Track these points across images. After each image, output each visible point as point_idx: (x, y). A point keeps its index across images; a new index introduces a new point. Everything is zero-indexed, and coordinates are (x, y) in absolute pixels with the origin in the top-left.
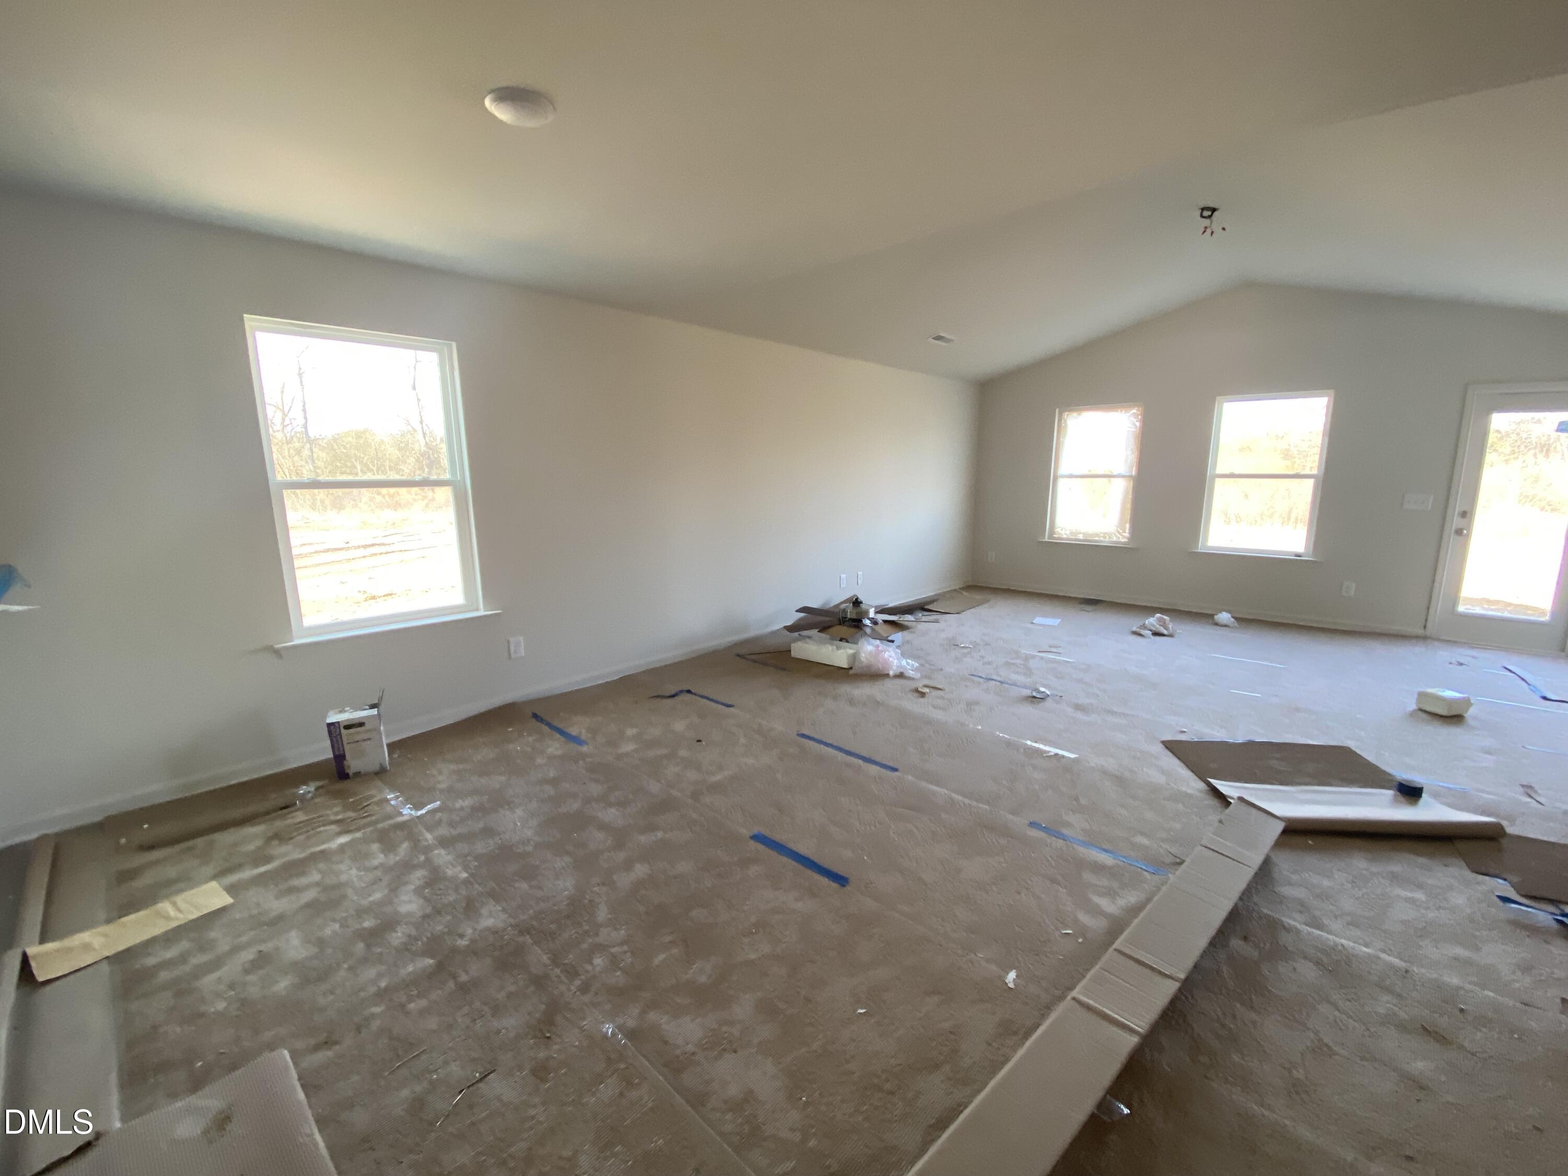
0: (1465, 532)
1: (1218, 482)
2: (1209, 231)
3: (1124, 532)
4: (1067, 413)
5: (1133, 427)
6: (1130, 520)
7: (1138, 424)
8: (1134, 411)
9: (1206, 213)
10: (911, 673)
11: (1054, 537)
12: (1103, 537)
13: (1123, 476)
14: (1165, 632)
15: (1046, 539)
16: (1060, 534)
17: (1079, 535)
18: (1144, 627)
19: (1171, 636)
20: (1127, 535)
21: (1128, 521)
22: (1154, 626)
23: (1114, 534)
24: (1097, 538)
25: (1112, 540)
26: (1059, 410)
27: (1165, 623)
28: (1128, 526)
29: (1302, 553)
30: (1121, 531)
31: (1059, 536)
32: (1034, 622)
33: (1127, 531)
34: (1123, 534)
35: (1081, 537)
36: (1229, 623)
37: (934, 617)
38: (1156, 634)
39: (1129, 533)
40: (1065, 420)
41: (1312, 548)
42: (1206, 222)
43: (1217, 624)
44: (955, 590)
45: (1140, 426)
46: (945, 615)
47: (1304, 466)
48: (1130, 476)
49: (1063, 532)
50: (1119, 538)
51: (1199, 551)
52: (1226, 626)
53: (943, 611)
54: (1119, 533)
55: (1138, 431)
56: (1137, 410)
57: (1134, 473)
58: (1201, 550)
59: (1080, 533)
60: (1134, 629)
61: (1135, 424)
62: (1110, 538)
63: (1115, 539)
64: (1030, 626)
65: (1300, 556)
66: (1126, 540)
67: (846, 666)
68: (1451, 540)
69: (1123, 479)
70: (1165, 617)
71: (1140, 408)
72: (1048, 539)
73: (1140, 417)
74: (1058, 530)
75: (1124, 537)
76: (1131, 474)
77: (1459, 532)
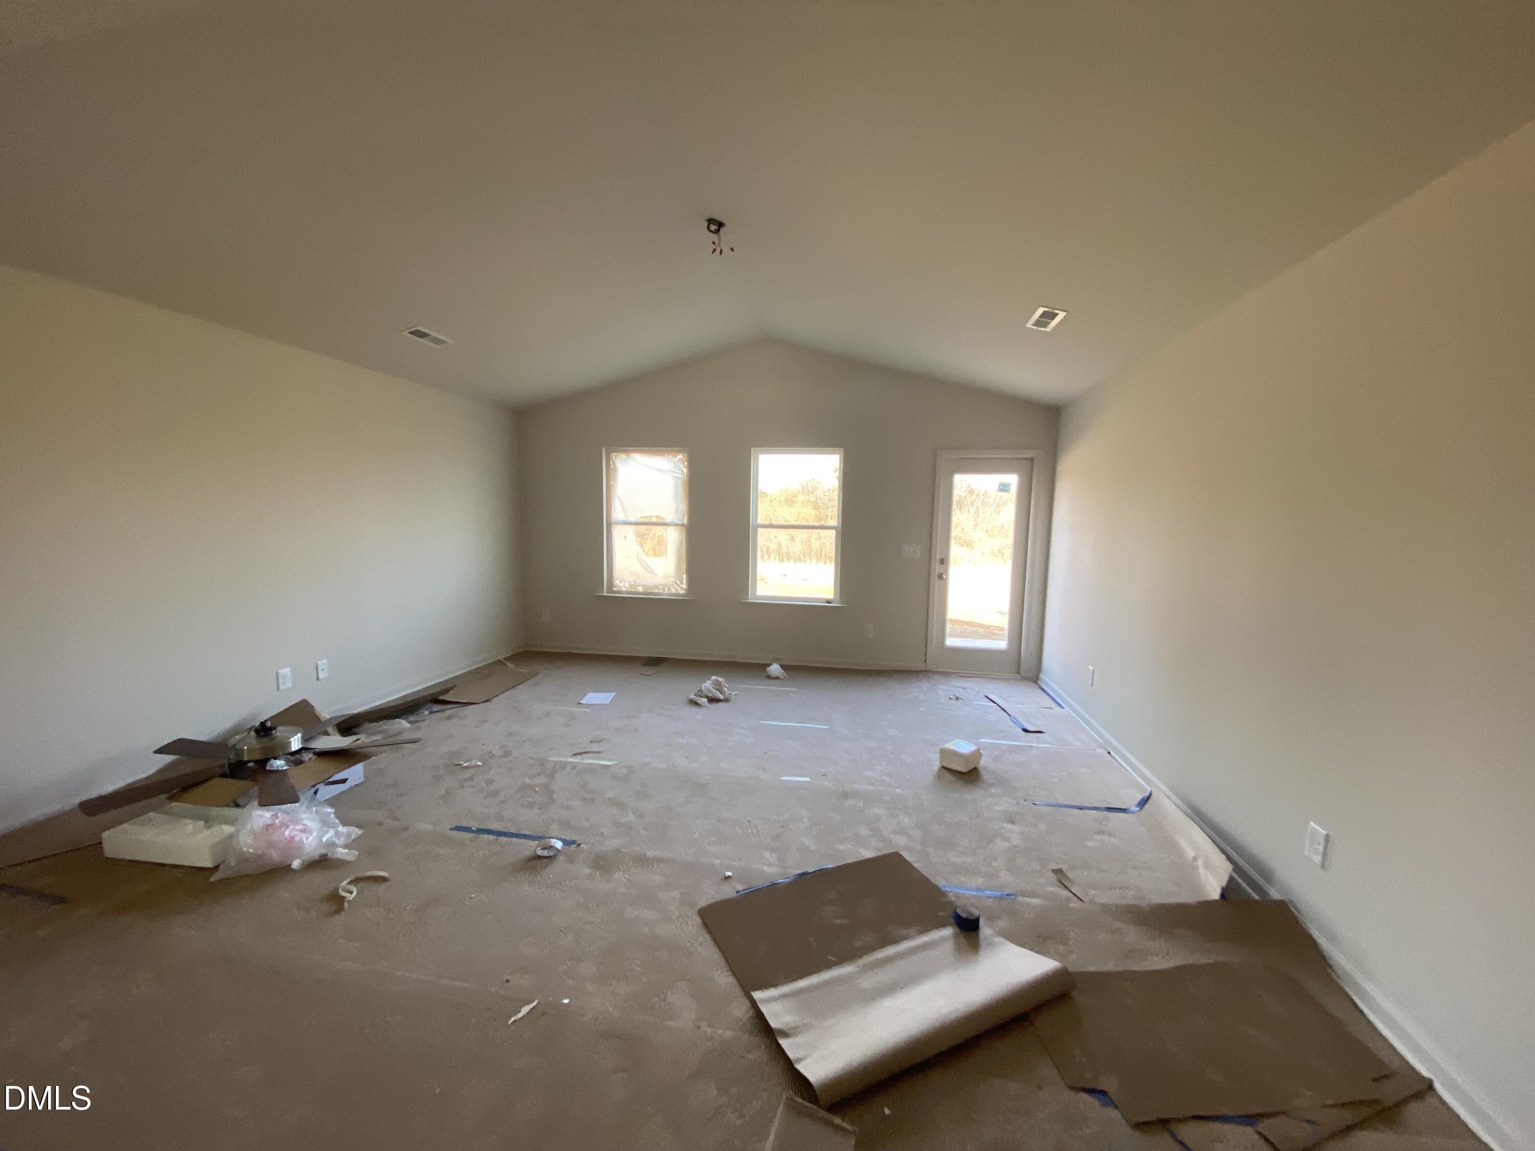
0: (944, 576)
1: (760, 530)
2: (718, 251)
3: (682, 583)
4: (615, 454)
5: (680, 472)
6: (686, 570)
7: (685, 470)
8: (681, 456)
9: (713, 227)
10: (342, 853)
11: (613, 590)
12: (662, 589)
13: (676, 525)
14: (721, 697)
15: (605, 594)
16: (618, 587)
17: (639, 588)
18: (700, 693)
19: (727, 700)
20: (684, 586)
21: (685, 571)
22: (710, 691)
23: (672, 586)
24: (656, 591)
25: (671, 592)
26: (606, 450)
27: (720, 685)
28: (684, 576)
29: (832, 600)
30: (679, 583)
31: (619, 589)
32: (581, 702)
33: (685, 582)
34: (680, 585)
35: (640, 589)
36: (780, 675)
37: (450, 711)
38: (713, 700)
39: (686, 585)
40: (614, 462)
41: (838, 595)
42: (714, 237)
43: (769, 677)
44: (499, 662)
45: (687, 472)
46: (467, 707)
47: (826, 515)
48: (683, 525)
49: (622, 584)
50: (677, 590)
51: (750, 601)
52: (777, 678)
53: (465, 701)
54: (678, 585)
55: (686, 478)
56: (682, 456)
57: (685, 522)
58: (751, 599)
59: (640, 586)
60: (692, 696)
61: (682, 470)
62: (669, 590)
63: (673, 591)
64: (574, 709)
65: (831, 603)
66: (684, 592)
67: (208, 864)
68: (935, 581)
69: (676, 527)
70: (720, 679)
71: (686, 455)
72: (608, 593)
73: (686, 463)
74: (617, 582)
75: (682, 588)
76: (683, 523)
77: (940, 577)
